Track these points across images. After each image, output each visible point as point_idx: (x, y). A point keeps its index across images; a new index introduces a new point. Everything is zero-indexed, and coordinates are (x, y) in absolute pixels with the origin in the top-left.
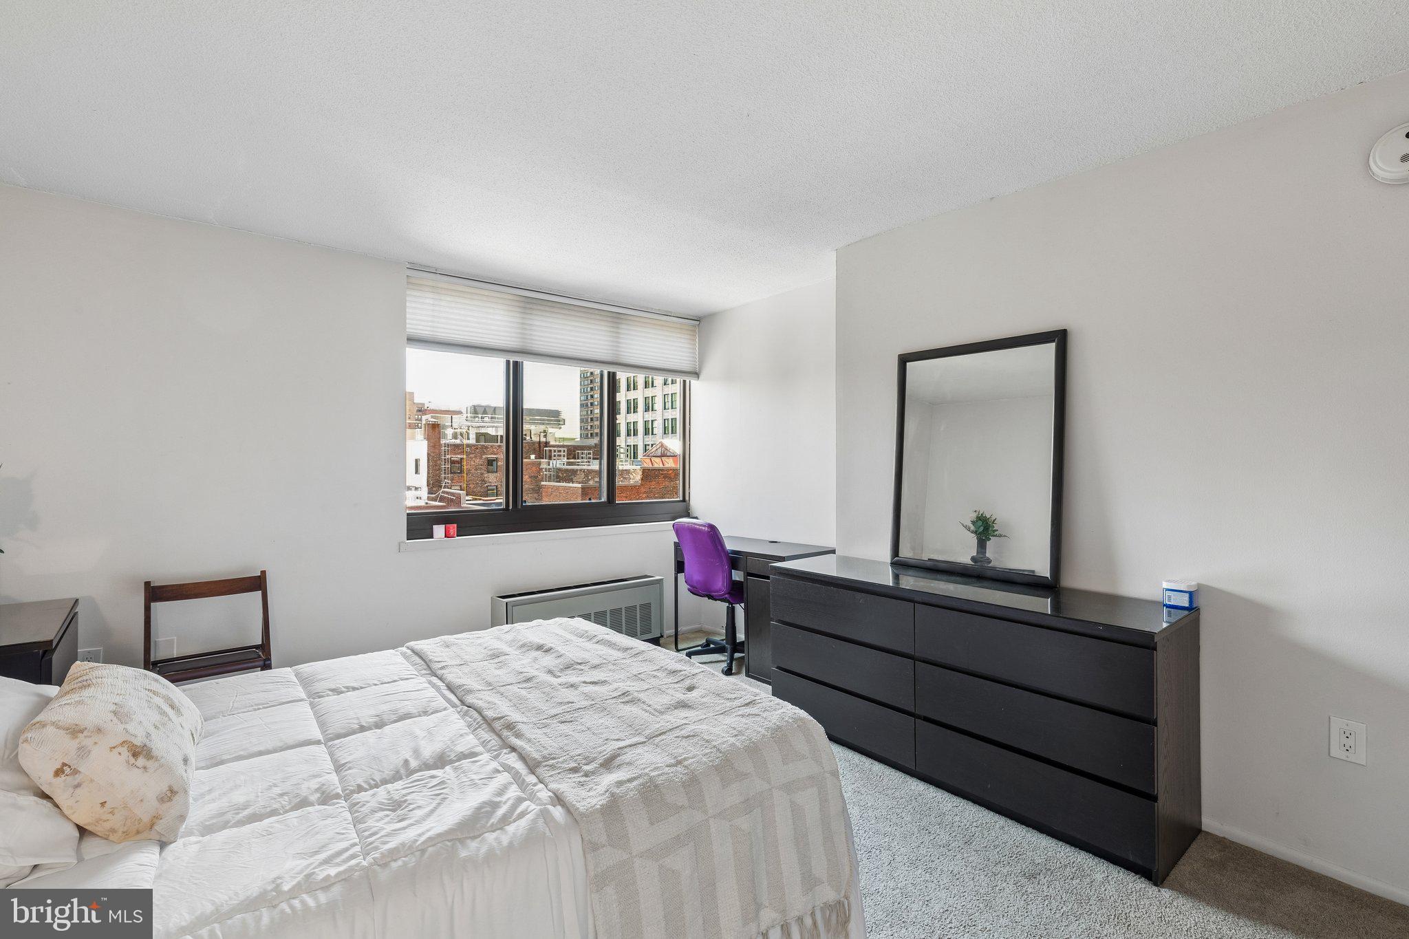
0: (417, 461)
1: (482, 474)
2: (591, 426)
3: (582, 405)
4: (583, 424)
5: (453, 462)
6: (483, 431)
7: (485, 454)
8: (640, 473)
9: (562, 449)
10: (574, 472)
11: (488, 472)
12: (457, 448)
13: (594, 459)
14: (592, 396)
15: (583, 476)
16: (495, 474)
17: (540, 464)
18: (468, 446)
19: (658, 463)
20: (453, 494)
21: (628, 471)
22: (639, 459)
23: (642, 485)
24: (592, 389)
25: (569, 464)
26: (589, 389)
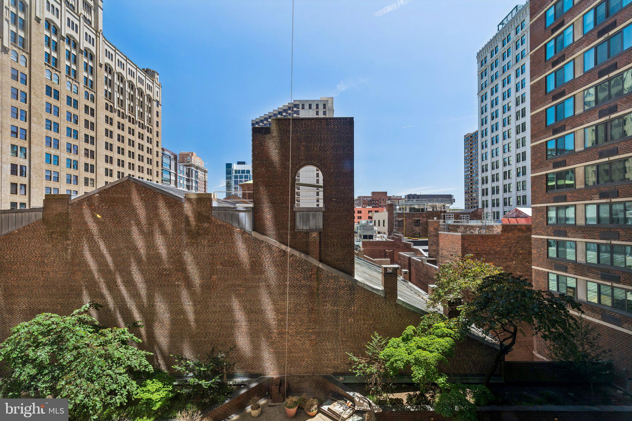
0: (384, 221)
1: (412, 227)
2: (471, 203)
3: (466, 193)
4: (466, 202)
5: (399, 221)
6: (413, 206)
7: (413, 217)
8: (501, 227)
9: (451, 214)
10: (458, 227)
11: (415, 226)
12: (400, 215)
13: (470, 219)
14: (471, 188)
15: (463, 228)
16: (419, 227)
17: (439, 222)
18: (406, 214)
19: (513, 222)
20: (398, 236)
21: (492, 227)
22: (500, 219)
23: (502, 234)
24: (471, 184)
25: (454, 222)
26: (470, 184)
